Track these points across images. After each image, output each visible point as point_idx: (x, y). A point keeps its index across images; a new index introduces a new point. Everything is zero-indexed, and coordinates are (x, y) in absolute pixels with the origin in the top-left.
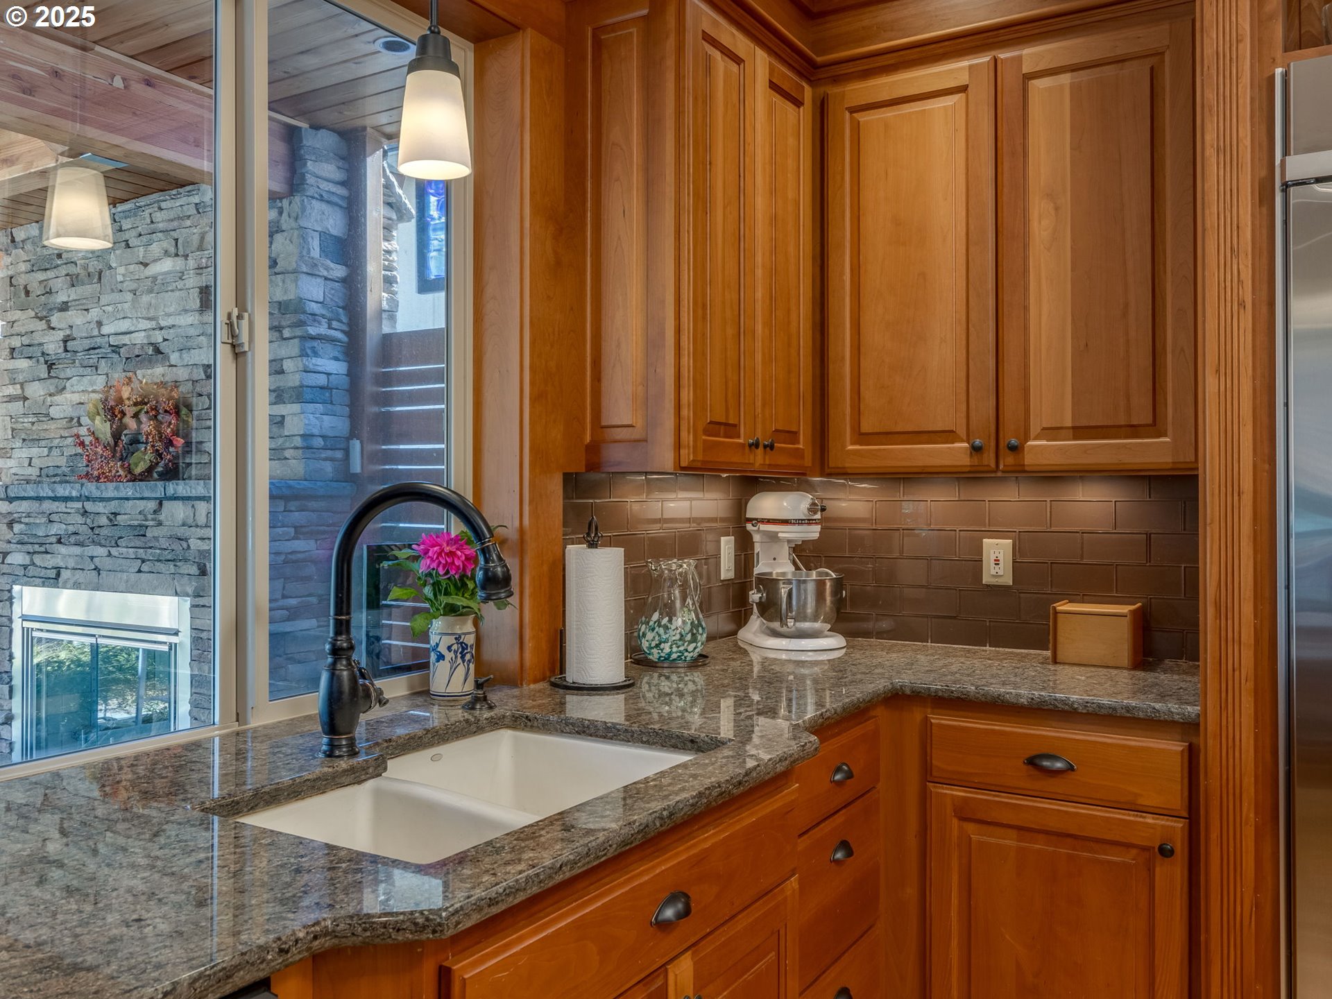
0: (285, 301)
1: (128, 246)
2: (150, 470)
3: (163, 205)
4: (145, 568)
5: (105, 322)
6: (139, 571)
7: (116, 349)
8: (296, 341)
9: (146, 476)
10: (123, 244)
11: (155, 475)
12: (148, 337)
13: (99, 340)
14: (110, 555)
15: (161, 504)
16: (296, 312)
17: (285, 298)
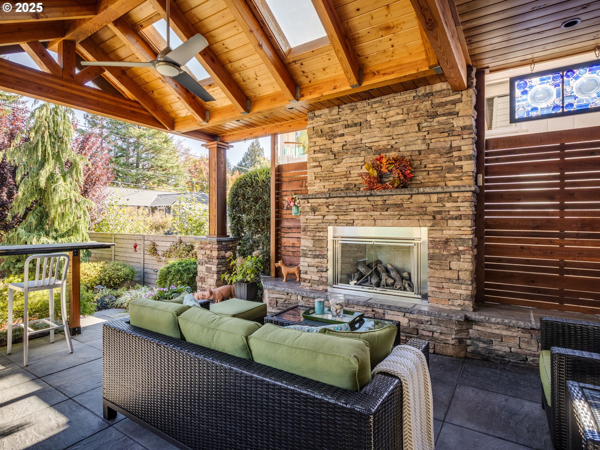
0: (464, 126)
1: (376, 113)
2: (399, 186)
3: (396, 98)
4: (402, 217)
5: (364, 138)
6: (399, 219)
7: (370, 148)
8: (471, 139)
9: (397, 188)
10: (375, 112)
11: (400, 187)
12: (388, 142)
13: (361, 145)
14: (381, 214)
15: (412, 196)
16: (469, 129)
17: (464, 125)
